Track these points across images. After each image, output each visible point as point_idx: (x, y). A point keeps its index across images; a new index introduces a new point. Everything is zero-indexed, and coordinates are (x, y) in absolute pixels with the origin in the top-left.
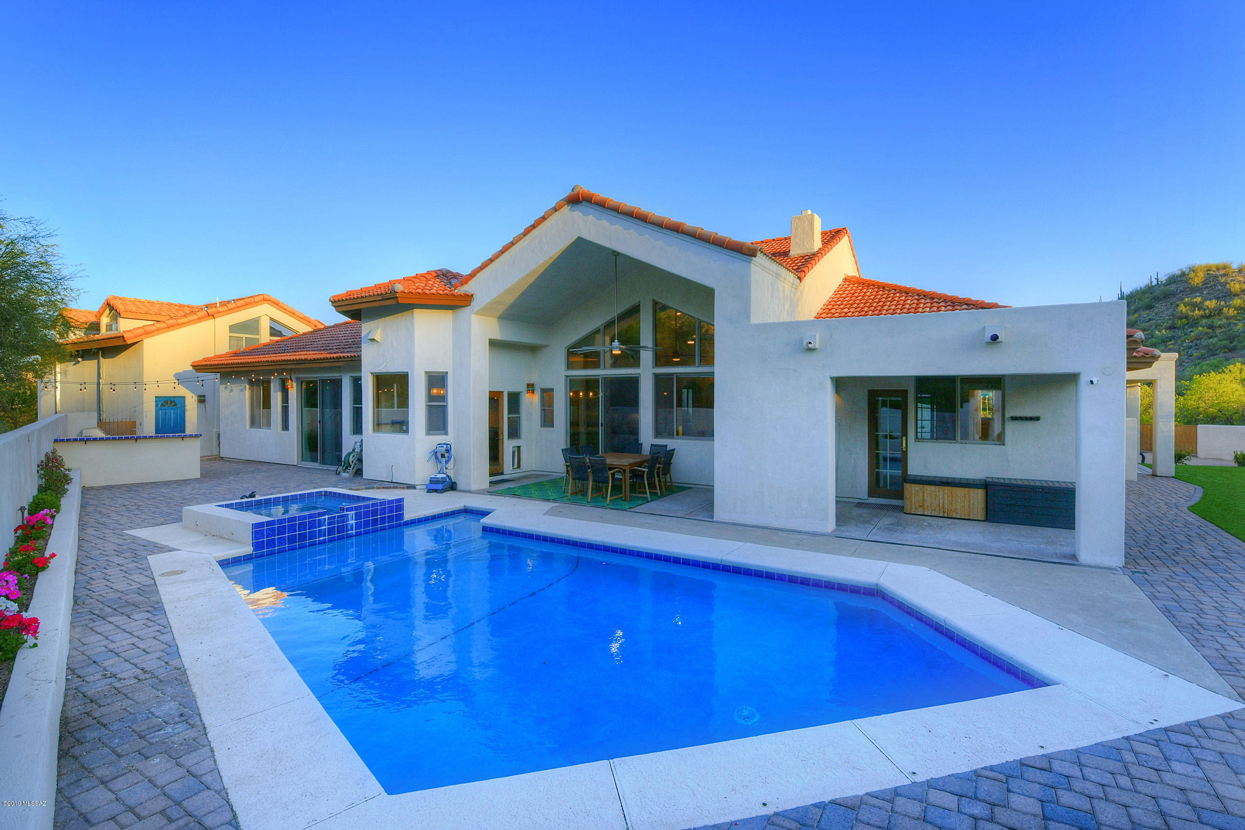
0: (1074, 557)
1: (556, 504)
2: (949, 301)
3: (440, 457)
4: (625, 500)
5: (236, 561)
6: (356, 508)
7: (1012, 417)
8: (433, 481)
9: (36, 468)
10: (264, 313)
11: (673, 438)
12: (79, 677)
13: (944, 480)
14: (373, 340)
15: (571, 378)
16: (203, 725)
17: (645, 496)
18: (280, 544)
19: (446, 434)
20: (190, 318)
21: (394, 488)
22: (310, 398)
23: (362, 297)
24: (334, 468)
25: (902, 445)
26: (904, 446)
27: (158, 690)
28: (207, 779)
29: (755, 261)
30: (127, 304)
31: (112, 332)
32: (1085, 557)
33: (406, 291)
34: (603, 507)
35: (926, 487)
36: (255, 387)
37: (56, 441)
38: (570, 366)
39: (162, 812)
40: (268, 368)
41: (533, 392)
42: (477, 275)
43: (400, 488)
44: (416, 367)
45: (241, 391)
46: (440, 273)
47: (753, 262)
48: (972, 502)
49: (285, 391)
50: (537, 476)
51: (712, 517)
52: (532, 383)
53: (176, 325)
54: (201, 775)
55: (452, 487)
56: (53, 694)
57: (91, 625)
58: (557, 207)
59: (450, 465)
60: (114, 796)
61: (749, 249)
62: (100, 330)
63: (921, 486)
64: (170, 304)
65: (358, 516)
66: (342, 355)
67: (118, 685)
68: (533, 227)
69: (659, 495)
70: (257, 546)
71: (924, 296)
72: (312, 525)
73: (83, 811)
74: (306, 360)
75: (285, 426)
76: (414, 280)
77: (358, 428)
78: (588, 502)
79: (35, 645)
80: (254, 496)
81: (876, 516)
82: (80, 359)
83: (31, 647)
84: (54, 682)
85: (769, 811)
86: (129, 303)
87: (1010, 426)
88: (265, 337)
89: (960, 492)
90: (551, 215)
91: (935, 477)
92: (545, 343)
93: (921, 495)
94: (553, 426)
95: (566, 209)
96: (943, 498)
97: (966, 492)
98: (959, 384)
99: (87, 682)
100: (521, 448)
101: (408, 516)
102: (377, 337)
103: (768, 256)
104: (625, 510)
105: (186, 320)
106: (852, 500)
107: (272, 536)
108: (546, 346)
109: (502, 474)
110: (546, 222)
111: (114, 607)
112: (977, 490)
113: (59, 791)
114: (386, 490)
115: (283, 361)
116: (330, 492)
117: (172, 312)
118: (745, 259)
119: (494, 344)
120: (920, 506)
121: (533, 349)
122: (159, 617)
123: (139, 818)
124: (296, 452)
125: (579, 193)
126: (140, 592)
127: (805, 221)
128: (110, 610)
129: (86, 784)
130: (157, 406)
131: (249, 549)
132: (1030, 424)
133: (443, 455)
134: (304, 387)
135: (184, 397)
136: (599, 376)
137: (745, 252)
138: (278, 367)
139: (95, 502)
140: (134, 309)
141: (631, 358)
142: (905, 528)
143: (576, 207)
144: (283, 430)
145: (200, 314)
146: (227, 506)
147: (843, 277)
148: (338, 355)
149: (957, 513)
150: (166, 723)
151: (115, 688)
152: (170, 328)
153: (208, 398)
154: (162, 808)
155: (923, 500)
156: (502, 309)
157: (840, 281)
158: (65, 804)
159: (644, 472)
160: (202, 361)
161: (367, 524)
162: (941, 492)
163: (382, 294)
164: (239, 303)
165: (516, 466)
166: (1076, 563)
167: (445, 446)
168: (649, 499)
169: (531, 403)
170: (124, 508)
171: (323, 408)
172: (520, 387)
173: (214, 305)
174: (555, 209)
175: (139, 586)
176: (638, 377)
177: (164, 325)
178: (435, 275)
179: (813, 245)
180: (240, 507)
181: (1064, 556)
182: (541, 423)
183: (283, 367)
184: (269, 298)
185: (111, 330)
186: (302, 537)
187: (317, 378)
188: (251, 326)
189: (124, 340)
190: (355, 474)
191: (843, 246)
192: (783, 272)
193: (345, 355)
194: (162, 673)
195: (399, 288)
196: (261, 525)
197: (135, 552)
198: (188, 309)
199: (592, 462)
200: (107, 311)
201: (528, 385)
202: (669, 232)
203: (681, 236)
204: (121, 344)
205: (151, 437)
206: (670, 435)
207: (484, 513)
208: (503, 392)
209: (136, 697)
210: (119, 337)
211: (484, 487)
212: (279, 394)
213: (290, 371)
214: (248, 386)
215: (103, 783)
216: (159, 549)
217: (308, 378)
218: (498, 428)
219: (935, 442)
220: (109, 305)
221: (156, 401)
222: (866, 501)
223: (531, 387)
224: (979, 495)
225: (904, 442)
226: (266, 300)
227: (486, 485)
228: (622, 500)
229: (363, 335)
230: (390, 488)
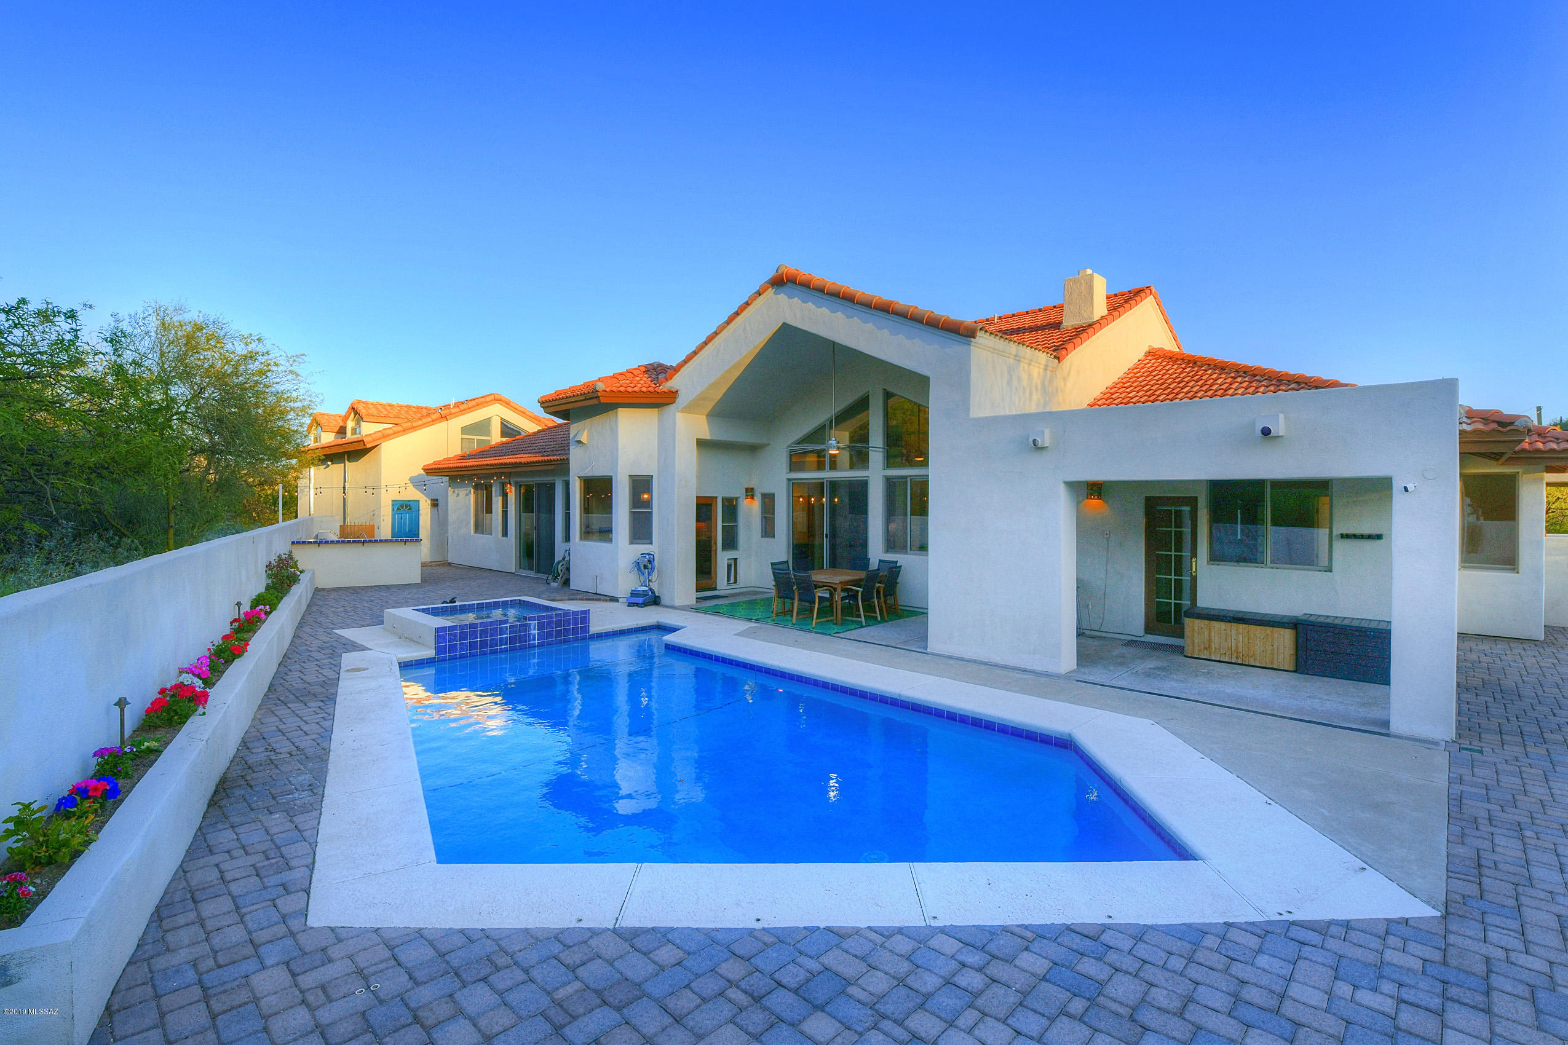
0: (1386, 724)
1: (756, 625)
2: (1275, 379)
3: (642, 568)
4: (836, 624)
5: (420, 664)
6: (539, 618)
7: (1341, 534)
8: (634, 594)
9: (265, 569)
10: (495, 413)
11: (906, 553)
12: (248, 748)
13: (1240, 616)
14: (579, 442)
15: (794, 481)
16: (323, 794)
17: (859, 619)
18: (462, 649)
19: (651, 543)
20: (425, 421)
21: (596, 600)
22: (527, 504)
23: (567, 397)
24: (545, 577)
25: (1191, 570)
26: (1194, 570)
27: (301, 764)
28: (306, 834)
29: (975, 343)
30: (369, 408)
31: (356, 436)
32: (1398, 725)
33: (608, 390)
34: (808, 631)
35: (1213, 623)
36: (479, 491)
37: (293, 543)
38: (793, 466)
39: (264, 852)
40: (488, 471)
41: (752, 497)
42: (682, 370)
43: (603, 600)
44: (619, 470)
45: (467, 495)
46: (650, 367)
47: (972, 344)
48: (1275, 646)
49: (505, 495)
50: (756, 593)
51: (926, 648)
52: (752, 486)
53: (411, 428)
54: (304, 831)
55: (655, 601)
56: (201, 750)
57: (273, 709)
58: (761, 291)
59: (654, 577)
60: (235, 837)
61: (967, 328)
62: (346, 433)
63: (1206, 622)
64: (409, 407)
65: (540, 627)
66: (552, 458)
67: (273, 758)
68: (737, 314)
69: (879, 619)
70: (439, 650)
71: (1245, 372)
72: (494, 632)
73: (210, 844)
74: (520, 463)
75: (505, 533)
76: (619, 377)
77: (567, 538)
78: (792, 624)
79: (204, 714)
80: (455, 602)
81: (1142, 658)
82: (329, 463)
83: (200, 715)
84: (204, 741)
85: (758, 926)
86: (371, 406)
87: (1340, 546)
88: (496, 437)
89: (1259, 631)
90: (755, 300)
91: (1228, 611)
92: (765, 441)
93: (1207, 633)
94: (773, 536)
95: (770, 292)
96: (1237, 642)
97: (1268, 632)
98: (1269, 489)
99: (252, 753)
100: (738, 560)
101: (595, 628)
102: (584, 438)
103: (996, 335)
104: (830, 635)
105: (420, 422)
106: (1123, 637)
107: (454, 640)
108: (769, 445)
109: (715, 589)
110: (750, 308)
111: (297, 695)
112: (1282, 631)
113: (200, 829)
114: (589, 602)
115: (501, 464)
116: (524, 601)
117: (410, 415)
118: (964, 341)
119: (701, 444)
120: (1206, 649)
121: (753, 449)
122: (329, 706)
123: (247, 853)
124: (514, 559)
125: (782, 274)
126: (323, 685)
127: (1081, 283)
128: (293, 697)
129: (220, 826)
130: (393, 510)
131: (430, 653)
132: (1368, 544)
133: (645, 566)
134: (523, 491)
135: (418, 501)
136: (823, 479)
137: (963, 332)
138: (497, 471)
139: (320, 603)
140: (375, 413)
141: (860, 458)
142: (1171, 674)
143: (781, 289)
144: (503, 536)
145: (434, 417)
146: (423, 610)
147: (1146, 349)
148: (549, 458)
149: (1255, 660)
150: (297, 790)
151: (271, 760)
152: (405, 431)
153: (441, 503)
154: (264, 849)
155: (1210, 641)
156: (710, 405)
157: (1141, 355)
158: (201, 838)
159: (858, 591)
160: (432, 464)
161: (549, 634)
162: (1234, 632)
163: (584, 393)
164: (471, 404)
165: (732, 580)
166: (1388, 732)
167: (647, 556)
168: (864, 624)
169: (750, 510)
170: (342, 609)
171: (539, 512)
172: (737, 492)
173: (447, 407)
174: (759, 294)
175: (325, 679)
176: (867, 480)
177: (400, 428)
178: (643, 369)
179: (1092, 313)
180: (435, 612)
181: (1375, 722)
182: (762, 533)
183: (501, 470)
184: (499, 397)
185: (355, 434)
186: (484, 644)
187: (533, 481)
188: (482, 427)
189: (364, 445)
190: (564, 583)
191: (1146, 311)
192: (1027, 352)
193: (554, 457)
194: (310, 752)
195: (600, 386)
196: (443, 629)
197: (334, 649)
198: (425, 411)
199: (798, 578)
200: (352, 414)
201: (747, 490)
202: (879, 313)
203: (893, 317)
204: (361, 448)
205: (386, 541)
206: (903, 549)
207: (672, 630)
208: (716, 497)
209: (283, 768)
210: (360, 441)
211: (688, 603)
212: (500, 498)
213: (509, 475)
214: (472, 490)
215: (233, 827)
216: (354, 647)
217: (525, 482)
218: (711, 537)
219: (1235, 566)
220: (353, 409)
221: (393, 505)
222: (1142, 639)
223: (750, 492)
224: (1286, 638)
225: (1194, 564)
226: (497, 399)
227: (692, 601)
228: (834, 624)
229: (571, 436)
230: (593, 600)
